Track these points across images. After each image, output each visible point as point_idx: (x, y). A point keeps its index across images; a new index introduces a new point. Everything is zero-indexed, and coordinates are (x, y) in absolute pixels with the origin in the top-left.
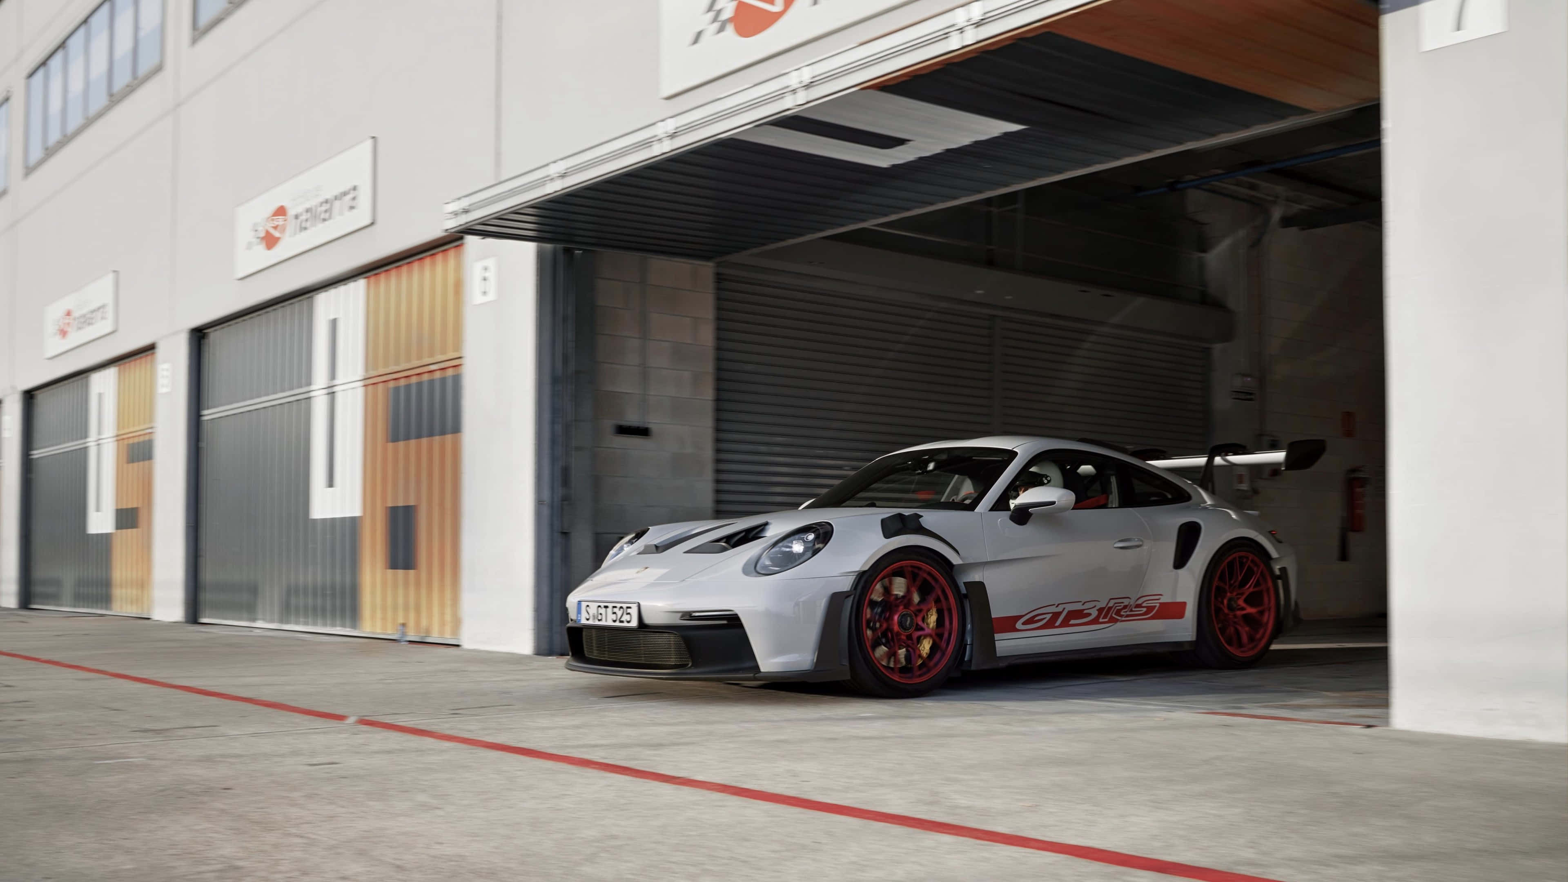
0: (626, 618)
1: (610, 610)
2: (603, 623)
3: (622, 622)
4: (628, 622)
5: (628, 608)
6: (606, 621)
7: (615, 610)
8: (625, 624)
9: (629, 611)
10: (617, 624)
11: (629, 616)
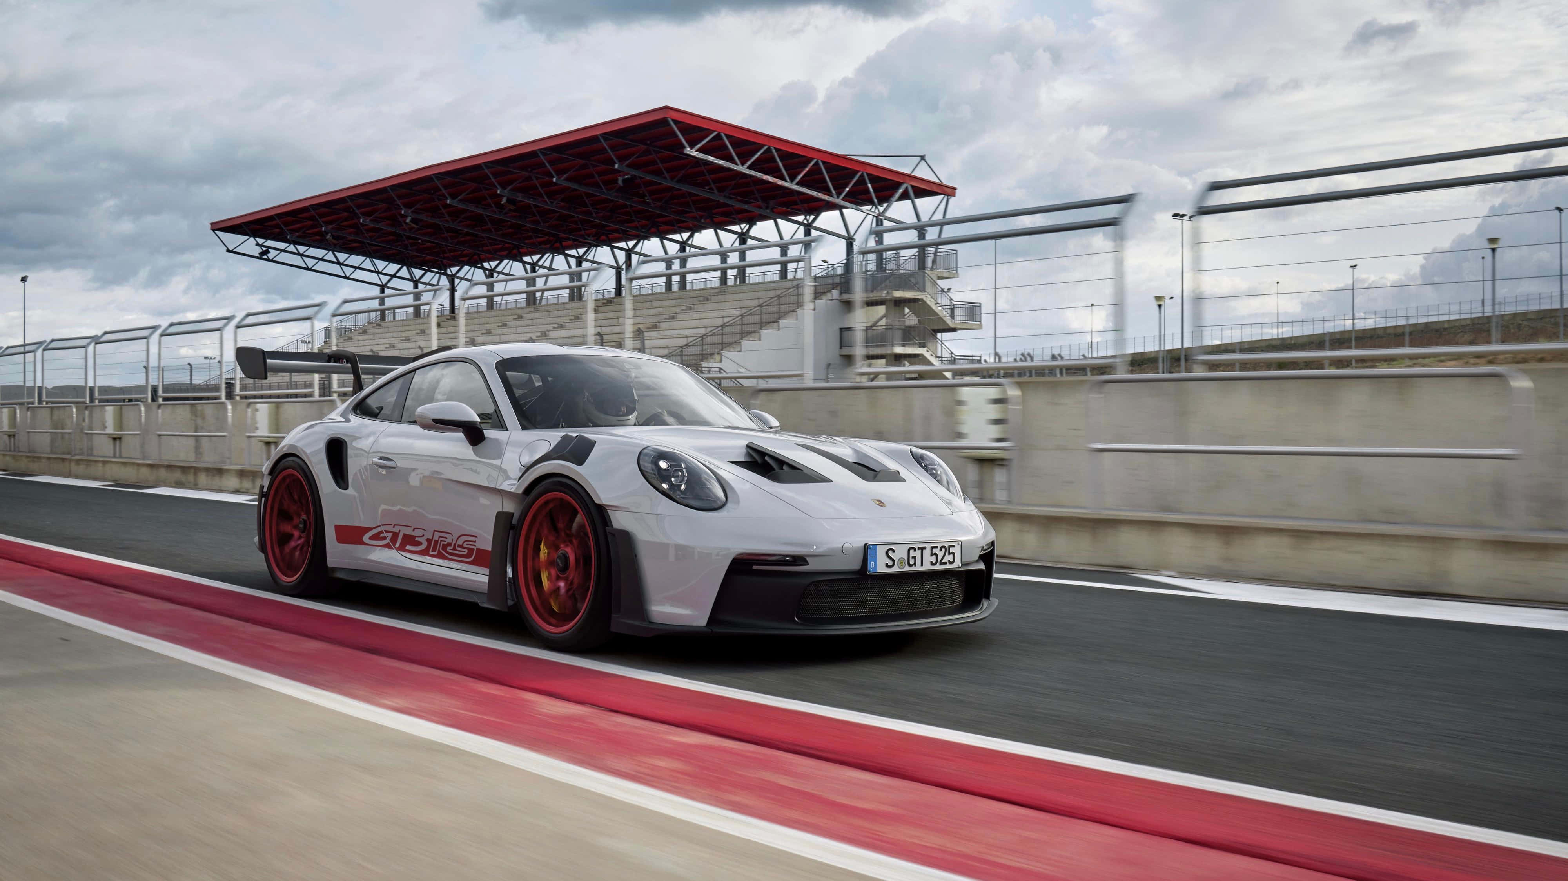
0: (949, 558)
1: (927, 553)
2: (918, 568)
3: (941, 563)
4: (950, 563)
5: (950, 547)
6: (922, 565)
7: (934, 551)
8: (948, 566)
9: (952, 550)
10: (938, 567)
11: (951, 556)
